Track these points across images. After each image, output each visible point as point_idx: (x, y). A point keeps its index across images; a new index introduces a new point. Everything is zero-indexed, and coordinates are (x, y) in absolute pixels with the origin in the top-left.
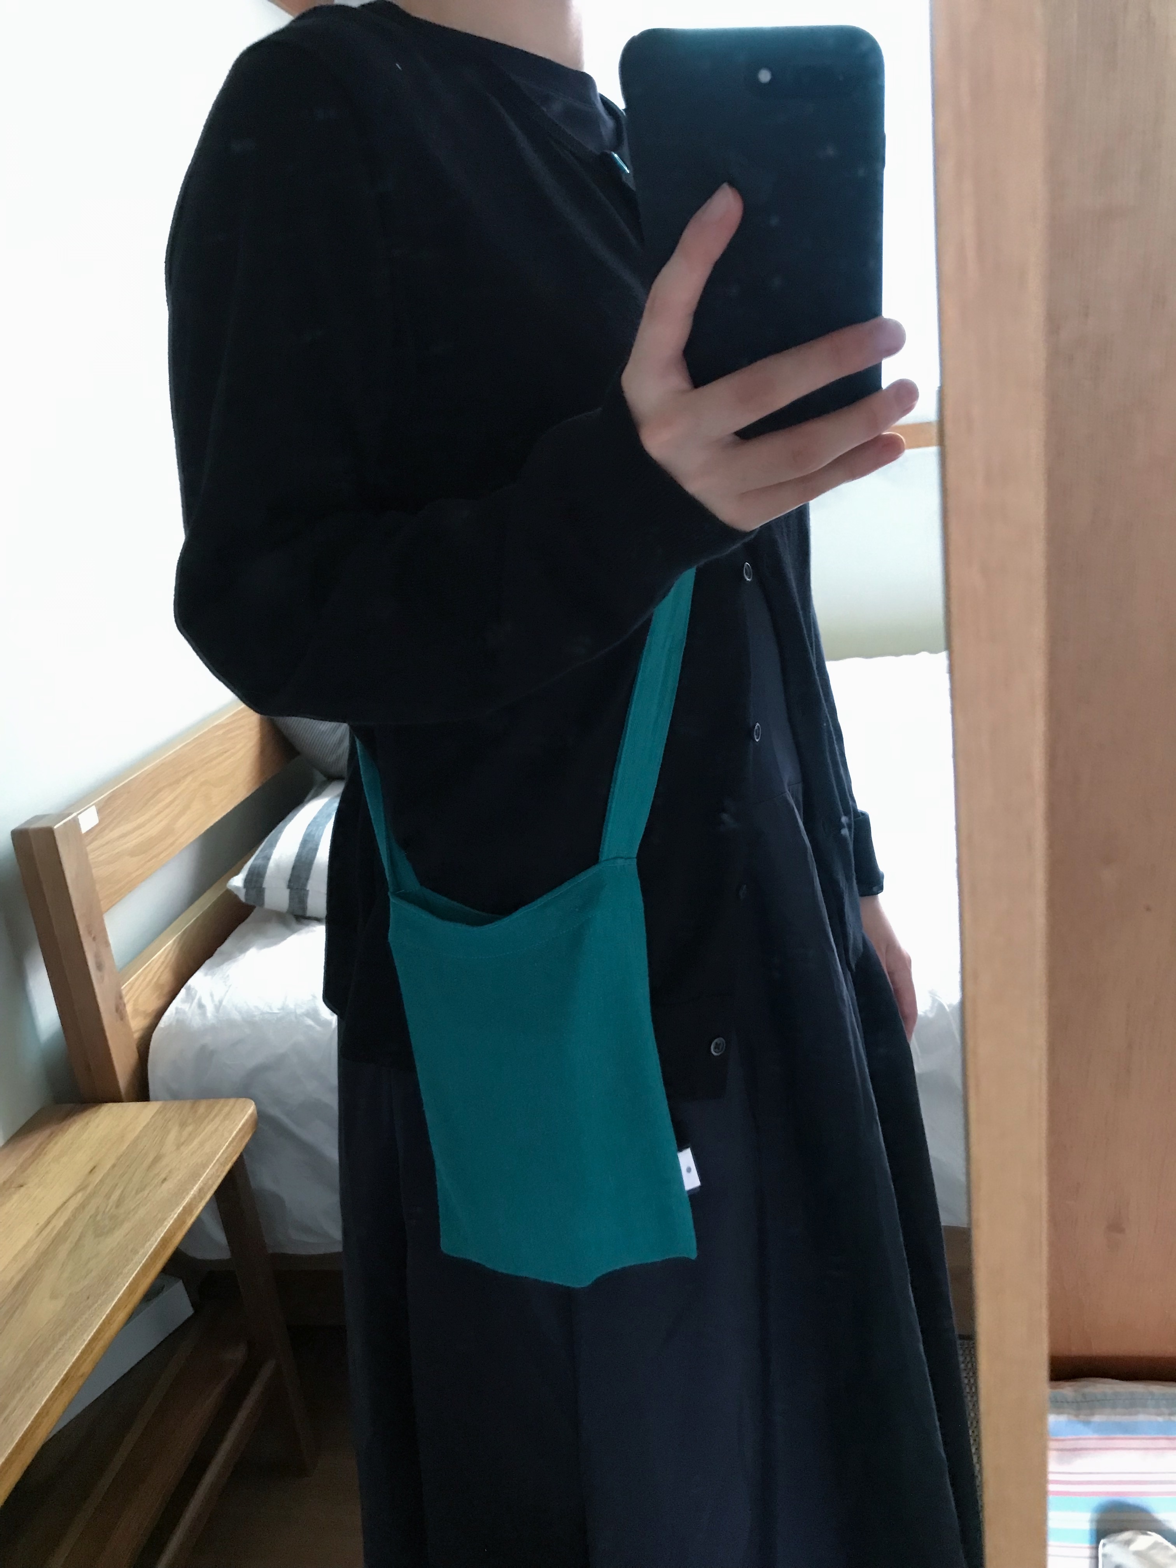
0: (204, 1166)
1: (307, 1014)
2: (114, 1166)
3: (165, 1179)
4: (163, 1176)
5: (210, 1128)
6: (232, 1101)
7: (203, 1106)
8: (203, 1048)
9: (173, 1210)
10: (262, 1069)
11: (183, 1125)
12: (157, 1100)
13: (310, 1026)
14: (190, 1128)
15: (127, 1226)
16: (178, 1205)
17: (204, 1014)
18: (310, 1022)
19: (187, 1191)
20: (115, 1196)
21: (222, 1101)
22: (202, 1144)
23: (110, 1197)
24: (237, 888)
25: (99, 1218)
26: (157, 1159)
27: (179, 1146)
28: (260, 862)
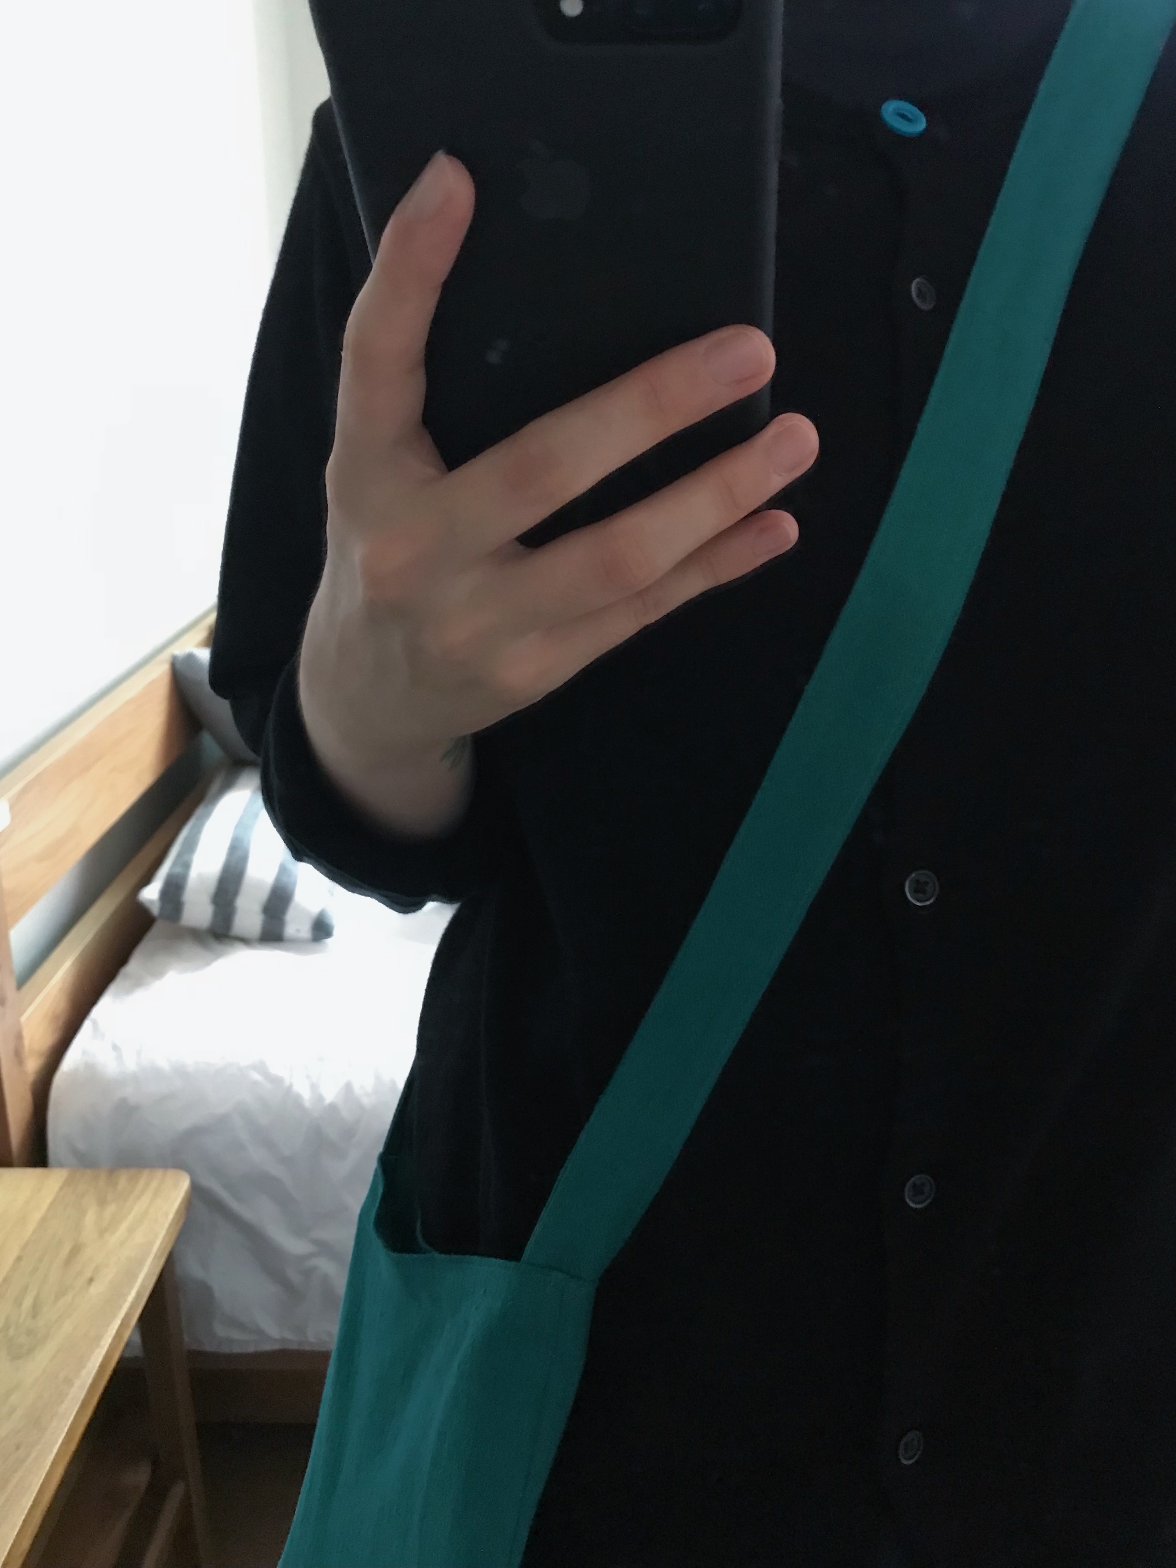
0: (140, 1263)
1: (254, 1067)
2: (19, 1259)
3: (91, 1280)
4: (88, 1274)
5: (138, 1209)
6: (159, 1173)
7: (123, 1179)
8: (123, 1101)
9: (108, 1325)
10: (195, 1132)
11: (102, 1203)
12: (61, 1165)
13: (255, 1083)
14: (111, 1209)
15: (50, 1348)
16: (114, 1317)
17: (119, 1058)
18: (256, 1076)
19: (124, 1296)
20: (28, 1302)
21: (146, 1173)
22: (131, 1230)
23: (20, 1305)
24: (152, 901)
25: (11, 1332)
26: (76, 1250)
27: (102, 1232)
28: (178, 870)
